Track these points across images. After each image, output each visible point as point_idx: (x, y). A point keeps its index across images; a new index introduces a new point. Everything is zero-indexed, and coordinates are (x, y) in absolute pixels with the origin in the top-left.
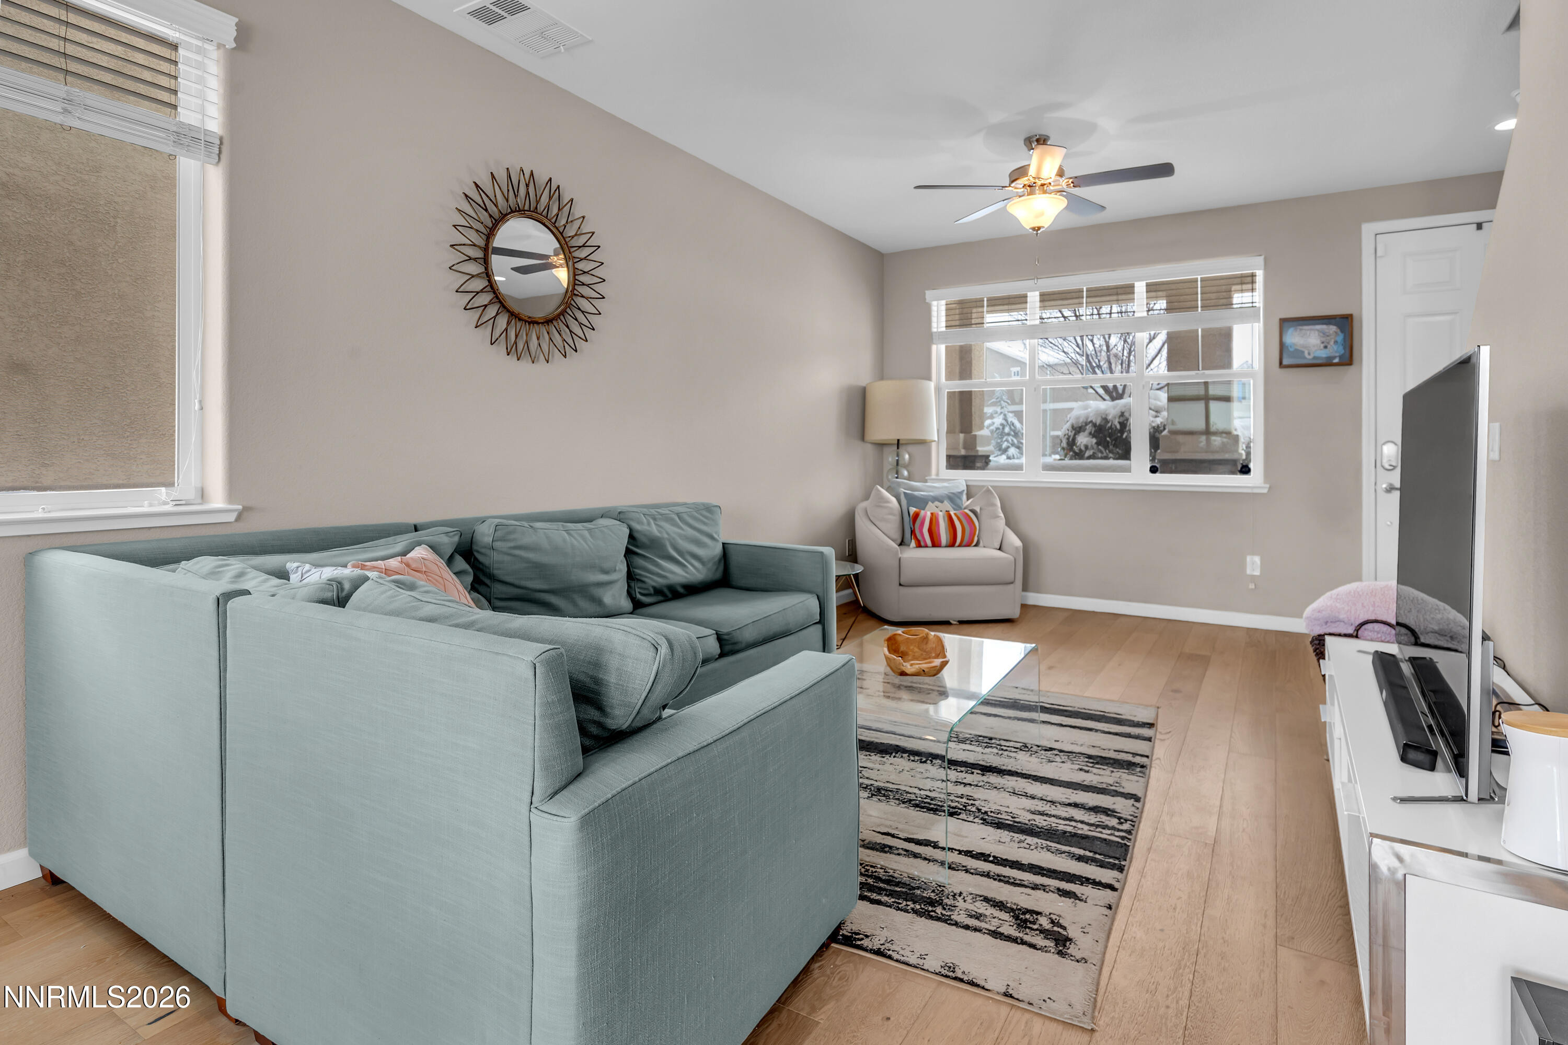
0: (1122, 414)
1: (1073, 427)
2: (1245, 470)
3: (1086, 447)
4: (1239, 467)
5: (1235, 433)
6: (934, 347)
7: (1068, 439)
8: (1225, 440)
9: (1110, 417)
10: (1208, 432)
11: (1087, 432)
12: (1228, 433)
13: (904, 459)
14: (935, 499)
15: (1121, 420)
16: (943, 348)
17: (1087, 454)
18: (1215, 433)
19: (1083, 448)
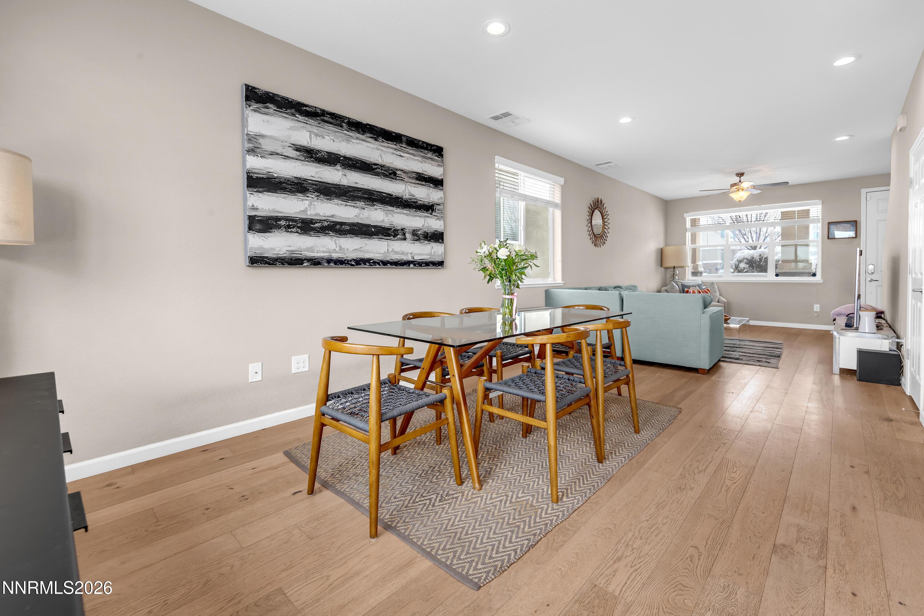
0: (760, 255)
1: (738, 260)
2: (814, 275)
3: (744, 268)
4: (812, 274)
5: (811, 262)
6: (687, 233)
7: (736, 265)
8: (806, 264)
9: (754, 257)
10: (796, 261)
11: (744, 262)
12: (807, 261)
13: (676, 273)
14: (693, 286)
15: (760, 257)
16: (690, 233)
17: (744, 271)
18: (800, 262)
19: (743, 268)
